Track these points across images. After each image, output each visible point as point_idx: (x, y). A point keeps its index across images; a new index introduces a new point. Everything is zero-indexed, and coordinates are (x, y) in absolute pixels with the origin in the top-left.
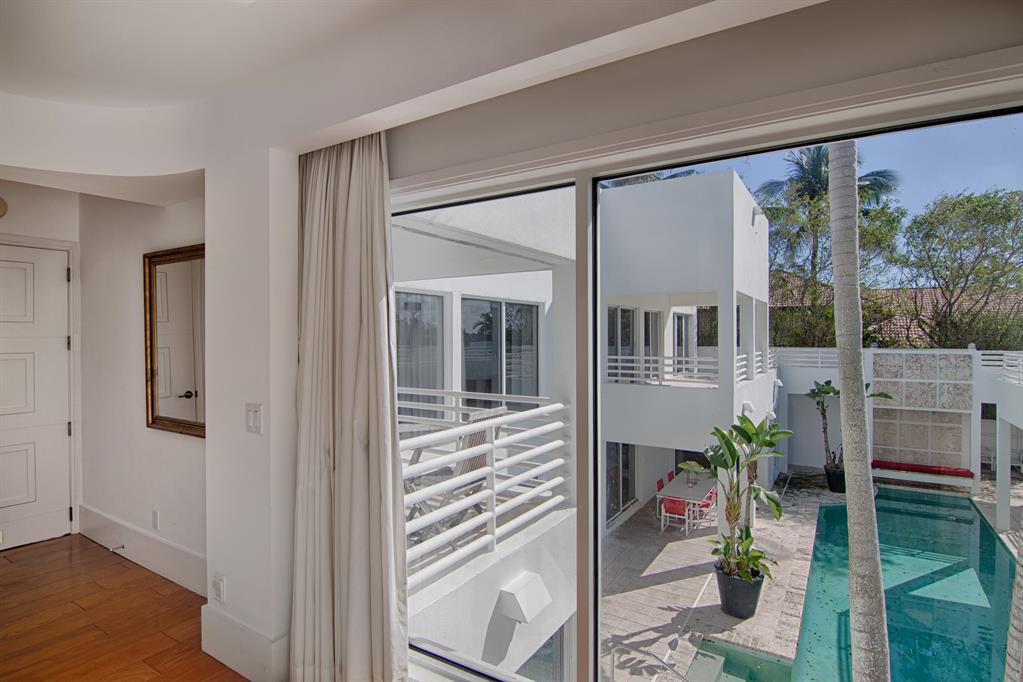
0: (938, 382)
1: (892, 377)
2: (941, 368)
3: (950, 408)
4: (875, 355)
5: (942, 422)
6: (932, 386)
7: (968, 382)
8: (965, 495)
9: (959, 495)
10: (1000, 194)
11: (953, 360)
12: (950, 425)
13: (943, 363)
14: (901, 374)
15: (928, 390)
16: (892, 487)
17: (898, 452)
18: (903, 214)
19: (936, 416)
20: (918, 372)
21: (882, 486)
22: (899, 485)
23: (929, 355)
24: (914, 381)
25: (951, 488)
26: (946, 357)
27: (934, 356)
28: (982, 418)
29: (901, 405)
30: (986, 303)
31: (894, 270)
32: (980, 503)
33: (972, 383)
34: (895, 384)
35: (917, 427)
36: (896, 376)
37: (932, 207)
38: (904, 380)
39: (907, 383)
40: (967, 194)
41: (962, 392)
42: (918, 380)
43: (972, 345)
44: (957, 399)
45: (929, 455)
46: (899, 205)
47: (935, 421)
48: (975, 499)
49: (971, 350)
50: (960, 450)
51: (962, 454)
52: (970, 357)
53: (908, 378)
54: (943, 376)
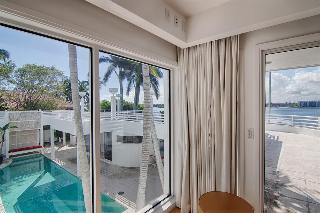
0: (31, 121)
1: (16, 121)
2: (32, 116)
3: (35, 128)
4: (9, 113)
5: (31, 133)
6: (29, 122)
7: (40, 120)
8: (40, 153)
9: (37, 154)
10: (44, 67)
11: (35, 114)
12: (33, 134)
13: (32, 115)
14: (19, 119)
15: (28, 124)
16: (17, 157)
17: (17, 146)
18: (15, 66)
19: (29, 132)
20: (25, 118)
21: (13, 158)
22: (19, 156)
23: (28, 113)
24: (23, 121)
25: (35, 152)
26: (33, 113)
27: (30, 113)
28: (44, 130)
29: (19, 130)
30: (41, 97)
31: (11, 85)
32: (44, 154)
33: (41, 120)
34: (17, 123)
35: (23, 136)
36: (17, 120)
37: (25, 66)
38: (20, 121)
39: (21, 122)
40: (36, 65)
41: (38, 123)
42: (24, 121)
43: (40, 109)
44: (37, 125)
45: (27, 144)
46: (14, 63)
47: (29, 133)
48: (43, 153)
49: (40, 111)
50: (36, 140)
51: (37, 141)
52: (40, 113)
53: (21, 120)
54: (32, 119)
